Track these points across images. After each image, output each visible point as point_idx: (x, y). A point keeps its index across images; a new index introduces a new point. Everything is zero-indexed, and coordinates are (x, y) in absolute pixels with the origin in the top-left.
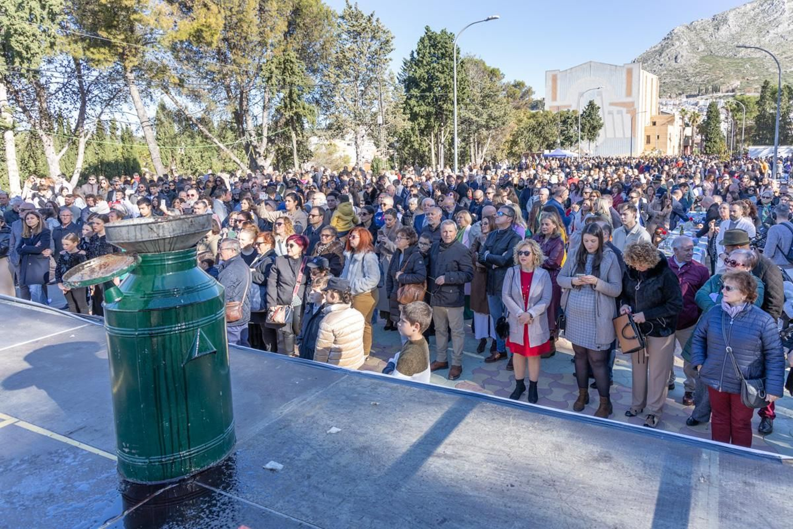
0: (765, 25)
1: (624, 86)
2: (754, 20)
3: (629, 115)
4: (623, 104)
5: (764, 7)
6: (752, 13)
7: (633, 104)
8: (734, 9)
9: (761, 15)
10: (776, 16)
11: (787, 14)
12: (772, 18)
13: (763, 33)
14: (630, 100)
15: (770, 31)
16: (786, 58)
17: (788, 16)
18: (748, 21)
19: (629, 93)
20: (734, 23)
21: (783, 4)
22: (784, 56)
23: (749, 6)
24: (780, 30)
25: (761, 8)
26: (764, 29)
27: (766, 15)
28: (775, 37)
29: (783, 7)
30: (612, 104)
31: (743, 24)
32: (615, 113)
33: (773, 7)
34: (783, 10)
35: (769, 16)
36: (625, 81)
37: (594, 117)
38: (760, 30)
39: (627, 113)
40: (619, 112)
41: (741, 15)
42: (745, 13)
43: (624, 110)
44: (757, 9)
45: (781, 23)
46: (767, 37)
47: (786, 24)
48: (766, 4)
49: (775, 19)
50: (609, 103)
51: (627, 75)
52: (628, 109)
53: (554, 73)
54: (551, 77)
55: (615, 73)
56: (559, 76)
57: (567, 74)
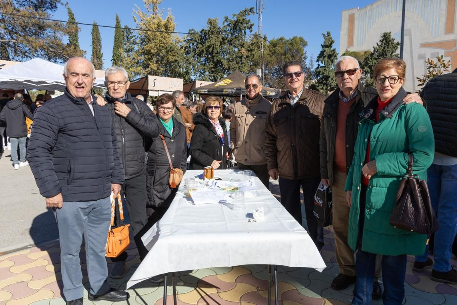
1: (443, 19)
4: (441, 45)
7: (454, 42)
14: (450, 37)
19: (450, 29)
30: (424, 45)
36: (444, 12)
39: (446, 56)
43: (442, 52)
50: (420, 43)
51: (448, 3)
52: (447, 51)
53: (350, 13)
54: (347, 17)
55: (429, 3)
56: (356, 16)
57: (366, 12)
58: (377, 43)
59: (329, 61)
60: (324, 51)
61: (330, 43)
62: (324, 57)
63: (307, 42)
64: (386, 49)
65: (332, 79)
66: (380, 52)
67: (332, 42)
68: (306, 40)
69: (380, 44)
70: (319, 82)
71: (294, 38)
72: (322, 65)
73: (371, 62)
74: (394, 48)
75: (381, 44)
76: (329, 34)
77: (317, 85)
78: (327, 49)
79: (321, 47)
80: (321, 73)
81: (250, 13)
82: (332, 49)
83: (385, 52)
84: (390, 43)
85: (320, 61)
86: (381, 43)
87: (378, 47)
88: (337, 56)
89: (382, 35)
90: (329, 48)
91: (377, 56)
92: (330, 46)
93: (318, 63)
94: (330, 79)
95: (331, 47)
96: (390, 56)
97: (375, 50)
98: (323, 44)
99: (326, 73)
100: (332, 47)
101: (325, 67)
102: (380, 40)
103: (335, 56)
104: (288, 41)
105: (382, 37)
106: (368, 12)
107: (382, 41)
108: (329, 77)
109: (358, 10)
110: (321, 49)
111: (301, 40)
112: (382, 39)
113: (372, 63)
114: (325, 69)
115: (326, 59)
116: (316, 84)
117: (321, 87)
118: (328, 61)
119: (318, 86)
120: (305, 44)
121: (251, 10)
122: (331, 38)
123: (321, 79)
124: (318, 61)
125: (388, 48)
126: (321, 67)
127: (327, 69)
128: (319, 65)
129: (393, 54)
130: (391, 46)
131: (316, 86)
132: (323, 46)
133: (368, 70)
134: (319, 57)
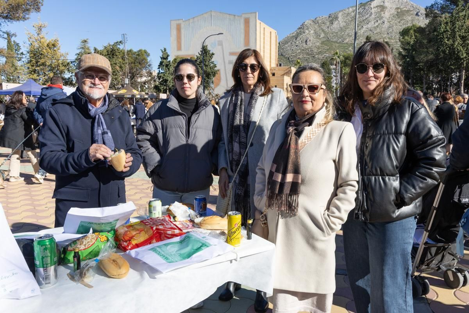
0: (361, 22)
1: (243, 35)
6: (353, 14)
8: (342, 11)
10: (367, 16)
17: (374, 17)
18: (350, 19)
19: (247, 43)
20: (342, 20)
21: (371, 9)
23: (351, 9)
24: (369, 26)
30: (231, 54)
31: (348, 21)
33: (365, 11)
34: (371, 13)
35: (363, 16)
41: (346, 15)
42: (348, 13)
45: (370, 22)
47: (373, 22)
49: (366, 19)
50: (229, 52)
51: (245, 24)
53: (178, 23)
54: (175, 26)
55: (233, 22)
56: (182, 26)
57: (190, 23)
59: (167, 69)
60: (163, 62)
61: (166, 56)
62: (163, 66)
63: (149, 54)
64: (205, 58)
65: (170, 82)
66: (201, 60)
67: (168, 56)
68: (149, 52)
69: (200, 53)
70: (160, 84)
71: (140, 51)
72: (161, 71)
74: (210, 57)
76: (165, 50)
77: (160, 85)
78: (165, 60)
79: (160, 58)
80: (162, 77)
81: (120, 44)
82: (168, 60)
83: (204, 60)
84: (208, 53)
85: (160, 69)
87: (199, 56)
91: (199, 62)
92: (166, 58)
93: (159, 70)
94: (168, 82)
96: (208, 63)
97: (197, 58)
98: (161, 56)
99: (165, 77)
101: (164, 73)
104: (136, 52)
105: (201, 48)
107: (201, 51)
108: (168, 80)
109: (183, 21)
110: (160, 60)
111: (145, 52)
114: (164, 75)
115: (164, 67)
116: (158, 85)
117: (162, 87)
119: (160, 87)
120: (148, 55)
121: (120, 42)
122: (167, 53)
123: (162, 81)
124: (159, 68)
125: (206, 57)
126: (161, 73)
127: (166, 75)
128: (159, 71)
129: (210, 61)
130: (208, 55)
131: (158, 86)
132: (161, 58)
134: (159, 66)
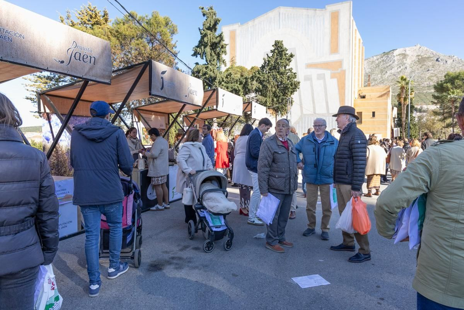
0: (385, 68)
1: (328, 39)
2: (378, 65)
3: (335, 81)
4: (326, 65)
5: (383, 59)
6: (377, 62)
7: (340, 63)
8: (367, 59)
9: (382, 63)
10: (390, 63)
11: (396, 63)
12: (388, 65)
13: (384, 73)
14: (335, 58)
15: (387, 72)
16: (397, 87)
17: (397, 64)
18: (375, 66)
19: (335, 48)
20: (368, 67)
21: (394, 57)
22: (396, 86)
23: (375, 58)
24: (393, 71)
25: (382, 59)
26: (384, 71)
27: (385, 63)
28: (391, 75)
29: (394, 59)
30: (310, 66)
31: (373, 67)
32: (314, 77)
33: (388, 58)
34: (394, 60)
35: (386, 63)
36: (328, 31)
37: (282, 69)
38: (382, 71)
39: (332, 77)
40: (321, 77)
41: (371, 63)
42: (373, 61)
43: (328, 73)
44: (379, 60)
45: (393, 68)
46: (386, 75)
47: (396, 68)
48: (384, 57)
49: (390, 65)
50: (306, 63)
51: (331, 21)
52: (333, 72)
53: (231, 29)
54: (228, 33)
56: (238, 32)
58: (267, 54)
59: (213, 54)
61: (212, 23)
62: (205, 48)
63: (176, 27)
64: (279, 61)
66: (272, 65)
67: (217, 22)
68: (174, 23)
69: (270, 55)
73: (262, 76)
74: (288, 60)
75: (273, 55)
82: (217, 34)
83: (278, 63)
84: (283, 53)
86: (272, 53)
87: (269, 59)
88: (225, 47)
89: (274, 43)
90: (211, 31)
92: (213, 28)
95: (215, 30)
97: (265, 62)
100: (217, 30)
101: (208, 64)
102: (271, 51)
103: (222, 47)
105: (273, 46)
106: (249, 28)
107: (273, 51)
109: (239, 26)
111: (166, 22)
112: (273, 48)
113: (264, 78)
114: (207, 68)
115: (208, 50)
118: (211, 55)
120: (173, 29)
122: (215, 15)
124: (196, 56)
126: (201, 65)
127: (211, 67)
129: (287, 67)
130: (284, 57)
133: (259, 86)
